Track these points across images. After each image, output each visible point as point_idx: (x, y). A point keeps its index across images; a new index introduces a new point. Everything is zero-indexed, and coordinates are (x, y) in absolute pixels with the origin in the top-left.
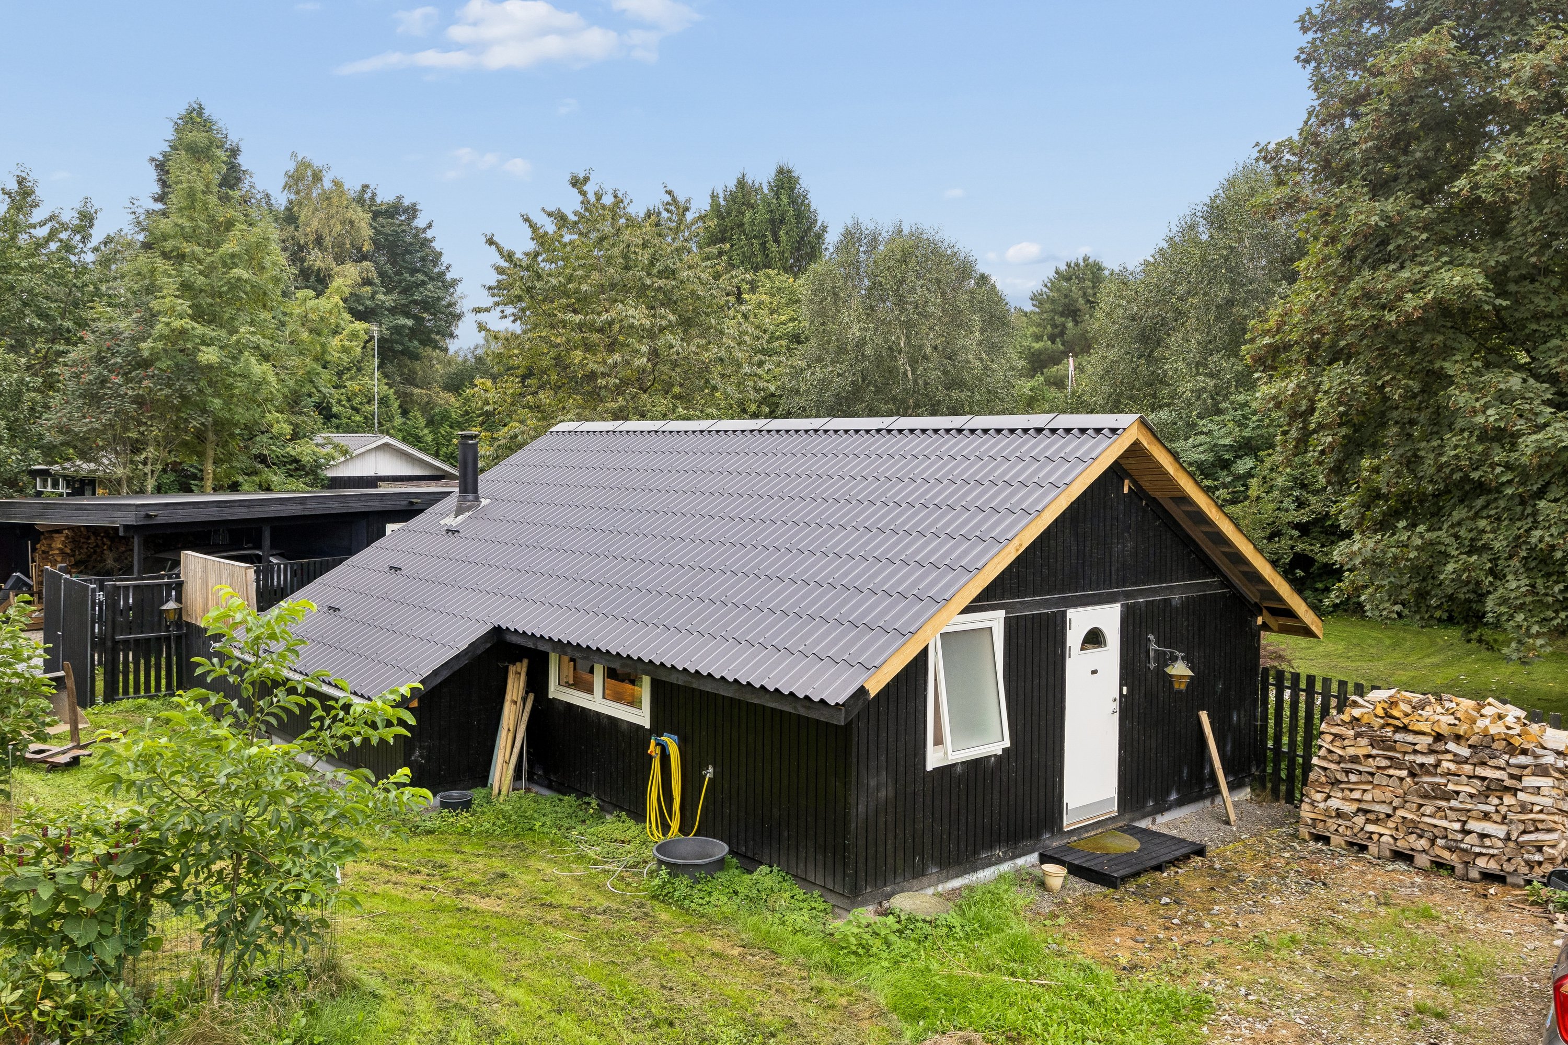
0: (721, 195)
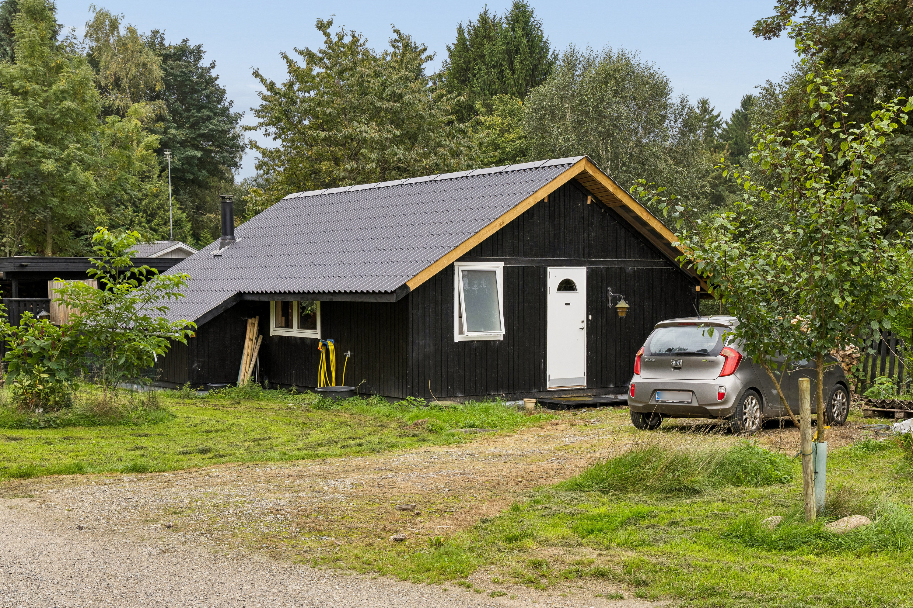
0: (466, 31)
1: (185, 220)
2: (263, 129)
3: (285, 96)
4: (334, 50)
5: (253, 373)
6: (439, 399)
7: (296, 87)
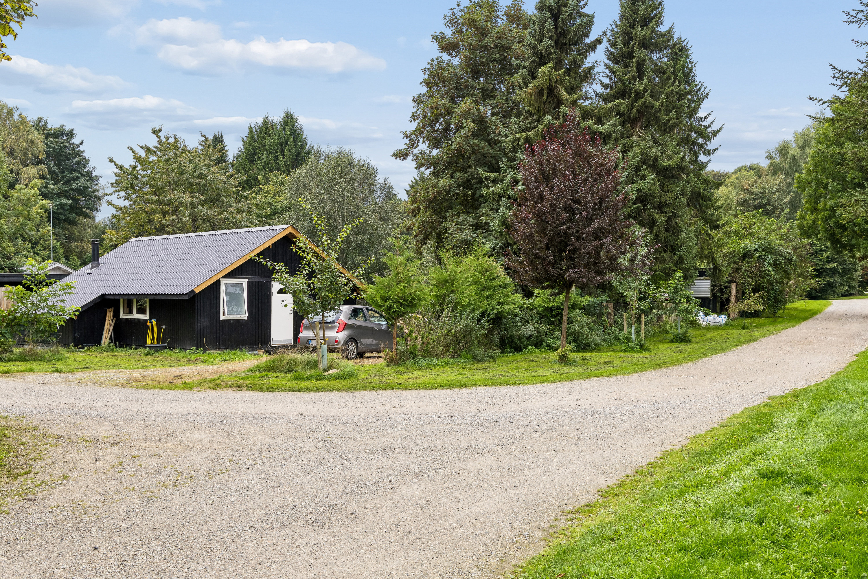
0: (254, 129)
1: (59, 247)
2: (116, 194)
3: (130, 174)
4: (163, 146)
5: (110, 338)
6: (211, 349)
7: (139, 167)
